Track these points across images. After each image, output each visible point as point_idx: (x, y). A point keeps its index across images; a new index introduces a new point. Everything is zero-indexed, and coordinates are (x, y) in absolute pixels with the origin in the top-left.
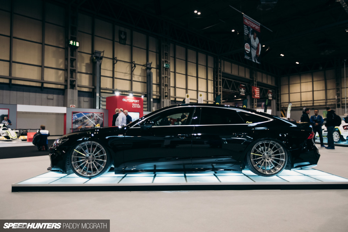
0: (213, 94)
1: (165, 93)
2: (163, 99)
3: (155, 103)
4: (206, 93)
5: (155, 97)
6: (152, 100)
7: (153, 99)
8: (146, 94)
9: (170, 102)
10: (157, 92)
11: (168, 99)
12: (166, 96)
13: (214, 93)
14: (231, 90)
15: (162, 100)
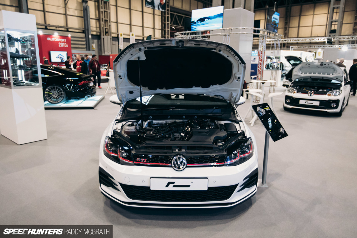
0: (160, 31)
1: (105, 29)
2: (104, 35)
3: (95, 39)
4: (153, 29)
5: (94, 33)
6: (90, 36)
7: (92, 35)
8: (84, 29)
9: (111, 39)
10: (97, 27)
11: (108, 35)
12: (106, 33)
13: (162, 30)
14: (182, 26)
15: (102, 37)
